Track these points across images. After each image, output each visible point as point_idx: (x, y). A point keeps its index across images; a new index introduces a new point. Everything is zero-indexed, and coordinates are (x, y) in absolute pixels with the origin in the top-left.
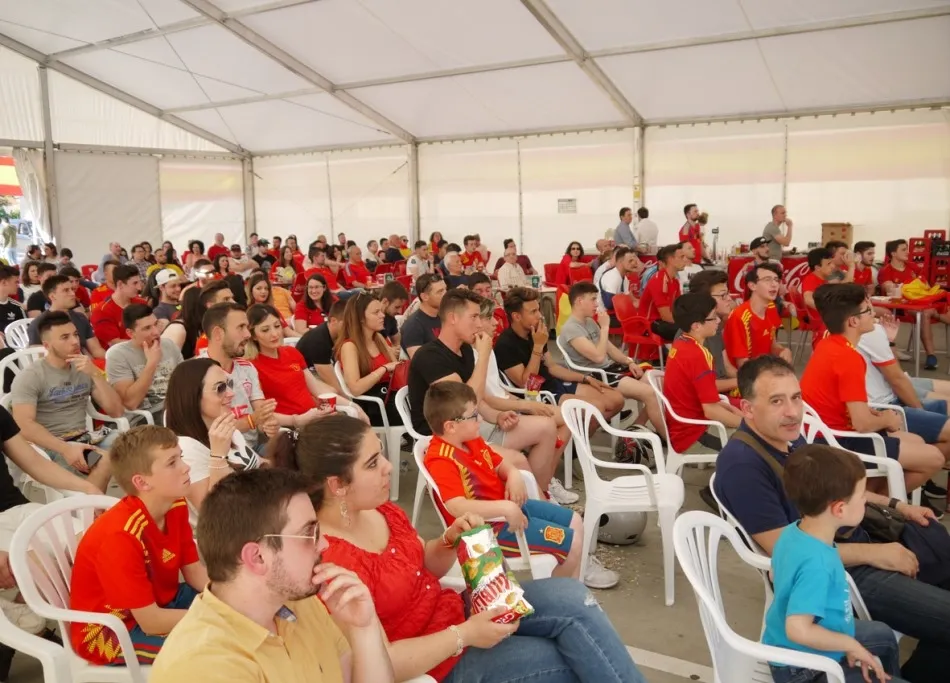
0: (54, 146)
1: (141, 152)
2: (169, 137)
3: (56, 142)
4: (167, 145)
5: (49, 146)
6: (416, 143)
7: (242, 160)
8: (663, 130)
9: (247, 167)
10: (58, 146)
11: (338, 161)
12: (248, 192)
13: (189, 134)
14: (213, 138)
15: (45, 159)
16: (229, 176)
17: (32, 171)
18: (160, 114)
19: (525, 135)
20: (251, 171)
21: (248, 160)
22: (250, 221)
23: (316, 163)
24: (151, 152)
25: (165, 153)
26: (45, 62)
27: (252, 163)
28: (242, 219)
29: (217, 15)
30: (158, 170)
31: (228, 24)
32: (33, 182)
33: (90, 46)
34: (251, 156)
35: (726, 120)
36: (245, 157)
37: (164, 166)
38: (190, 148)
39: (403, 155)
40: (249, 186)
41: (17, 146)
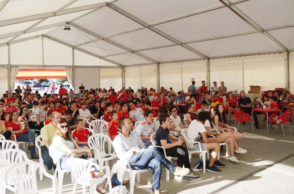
0: (75, 66)
1: (95, 67)
2: (103, 63)
3: (75, 65)
4: (102, 65)
5: (74, 67)
6: (159, 63)
7: (122, 68)
8: (214, 60)
9: (123, 69)
10: (76, 66)
11: (143, 68)
12: (123, 76)
13: (108, 62)
14: (114, 63)
15: (72, 69)
16: (119, 72)
17: (69, 72)
18: (100, 58)
19: (183, 61)
20: (124, 70)
21: (123, 68)
22: (124, 83)
23: (138, 68)
24: (98, 67)
25: (102, 67)
26: (74, 48)
27: (124, 68)
28: (122, 82)
29: (102, 38)
30: (100, 71)
31: (105, 40)
32: (69, 75)
33: (81, 44)
34: (124, 67)
35: (228, 57)
36: (123, 67)
37: (102, 70)
38: (108, 65)
39: (155, 67)
40: (124, 74)
41: (66, 67)
